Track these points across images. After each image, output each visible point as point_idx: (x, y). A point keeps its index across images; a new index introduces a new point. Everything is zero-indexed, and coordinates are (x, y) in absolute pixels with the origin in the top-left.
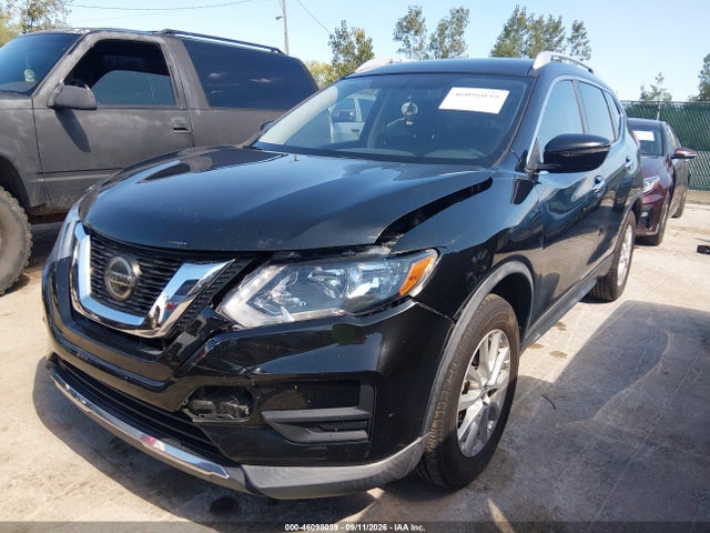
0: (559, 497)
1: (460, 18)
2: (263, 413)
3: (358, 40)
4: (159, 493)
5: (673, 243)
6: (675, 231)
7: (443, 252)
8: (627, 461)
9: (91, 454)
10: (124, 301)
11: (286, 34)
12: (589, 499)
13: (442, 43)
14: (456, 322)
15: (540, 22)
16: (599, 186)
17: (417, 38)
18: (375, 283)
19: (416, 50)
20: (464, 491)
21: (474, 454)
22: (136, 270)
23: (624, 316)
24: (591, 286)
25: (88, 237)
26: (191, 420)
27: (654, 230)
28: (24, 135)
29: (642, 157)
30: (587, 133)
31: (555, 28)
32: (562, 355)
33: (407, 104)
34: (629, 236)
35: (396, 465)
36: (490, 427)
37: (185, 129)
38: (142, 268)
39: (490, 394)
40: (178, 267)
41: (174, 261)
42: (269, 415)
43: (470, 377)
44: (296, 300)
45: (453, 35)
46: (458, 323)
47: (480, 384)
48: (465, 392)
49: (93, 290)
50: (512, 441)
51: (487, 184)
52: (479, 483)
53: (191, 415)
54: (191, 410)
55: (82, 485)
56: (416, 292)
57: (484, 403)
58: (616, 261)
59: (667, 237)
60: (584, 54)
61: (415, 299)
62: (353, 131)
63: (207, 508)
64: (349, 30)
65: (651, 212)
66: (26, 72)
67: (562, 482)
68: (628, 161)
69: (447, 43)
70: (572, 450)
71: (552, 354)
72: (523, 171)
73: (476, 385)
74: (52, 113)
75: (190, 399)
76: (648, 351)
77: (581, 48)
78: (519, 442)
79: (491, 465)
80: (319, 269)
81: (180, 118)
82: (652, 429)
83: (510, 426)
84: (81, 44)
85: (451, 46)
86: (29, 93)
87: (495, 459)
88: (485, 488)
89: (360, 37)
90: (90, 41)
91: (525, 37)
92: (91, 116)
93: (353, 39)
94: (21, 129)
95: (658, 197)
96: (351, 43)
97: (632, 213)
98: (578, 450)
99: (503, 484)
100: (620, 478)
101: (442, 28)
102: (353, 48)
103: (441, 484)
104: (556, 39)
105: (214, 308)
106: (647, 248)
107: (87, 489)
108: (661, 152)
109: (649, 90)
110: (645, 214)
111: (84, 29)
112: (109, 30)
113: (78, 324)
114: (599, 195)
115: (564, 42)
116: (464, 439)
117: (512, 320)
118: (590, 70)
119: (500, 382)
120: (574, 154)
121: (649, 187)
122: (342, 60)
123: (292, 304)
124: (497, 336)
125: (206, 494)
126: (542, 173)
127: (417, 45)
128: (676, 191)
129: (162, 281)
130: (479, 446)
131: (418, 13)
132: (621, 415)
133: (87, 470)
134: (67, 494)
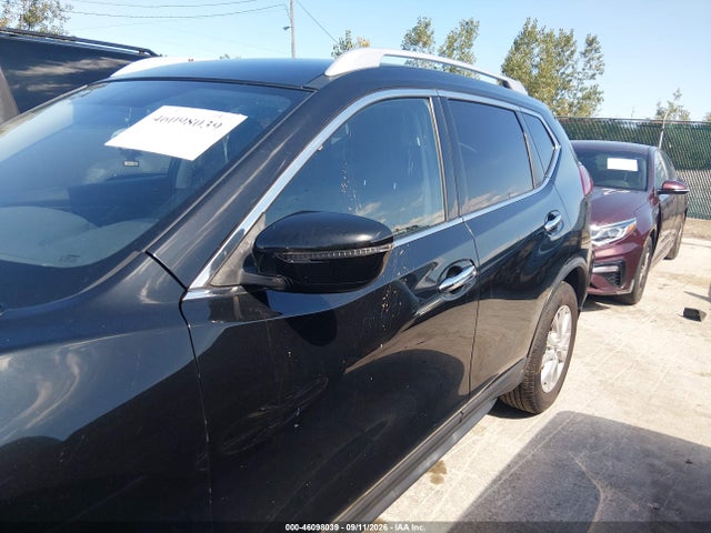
1: (469, 29)
11: (293, 44)
15: (550, 35)
17: (426, 50)
27: (627, 288)
31: (567, 41)
45: (461, 48)
60: (598, 68)
64: (354, 41)
68: (551, 217)
77: (594, 63)
91: (536, 51)
95: (632, 246)
101: (451, 40)
104: (568, 53)
108: (644, 186)
109: (665, 106)
115: (577, 55)
121: (621, 234)
131: (427, 25)
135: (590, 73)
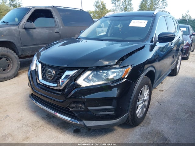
0: (163, 128)
2: (88, 108)
3: (102, 4)
4: (60, 128)
5: (192, 59)
6: (192, 56)
7: (133, 66)
8: (180, 118)
9: (42, 118)
10: (51, 80)
12: (170, 128)
13: (125, 4)
14: (136, 84)
16: (172, 45)
17: (118, 2)
18: (115, 75)
19: (118, 6)
20: (138, 126)
21: (140, 117)
22: (54, 72)
23: (179, 80)
24: (170, 72)
25: (40, 64)
26: (70, 109)
27: (187, 55)
28: (17, 36)
29: (183, 36)
30: (169, 32)
32: (162, 91)
33: (120, 25)
34: (180, 58)
35: (121, 120)
36: (144, 110)
37: (58, 32)
38: (55, 72)
39: (144, 102)
40: (65, 72)
41: (64, 70)
42: (89, 108)
43: (139, 98)
44: (95, 79)
46: (137, 84)
47: (142, 99)
48: (138, 101)
49: (42, 78)
50: (150, 114)
51: (143, 47)
52: (142, 124)
53: (70, 108)
54: (70, 107)
55: (41, 126)
56: (126, 76)
57: (143, 104)
58: (176, 65)
59: (190, 57)
61: (126, 78)
62: (102, 30)
63: (73, 131)
64: (99, 1)
65: (186, 51)
66: (16, 19)
67: (163, 123)
68: (180, 37)
69: (127, 3)
70: (166, 116)
71: (159, 90)
72: (152, 43)
73: (141, 100)
74: (24, 30)
75: (69, 104)
76: (186, 89)
77: (165, 4)
78: (152, 114)
79: (145, 120)
80: (101, 71)
81: (57, 30)
82: (187, 110)
83: (149, 110)
84: (30, 11)
85: (128, 5)
86: (17, 25)
87: (146, 119)
88: (143, 126)
89: (102, 3)
90: (33, 10)
92: (34, 30)
93: (100, 4)
94: (16, 34)
95: (188, 46)
96: (100, 5)
97: (181, 52)
98: (167, 116)
99: (148, 125)
100: (179, 123)
102: (100, 6)
103: (132, 125)
104: (157, 1)
105: (75, 82)
106: (185, 60)
107: (42, 127)
108: (188, 34)
109: (184, 15)
110: (184, 51)
111: (31, 7)
112: (37, 7)
113: (39, 86)
114: (172, 48)
115: (160, 2)
116: (138, 113)
117: (150, 82)
118: (169, 13)
119: (147, 98)
120: (166, 38)
121: (185, 44)
122: (97, 9)
123: (94, 80)
124: (146, 87)
125: (72, 128)
126: (157, 43)
127: (118, 5)
128: (193, 44)
129: (61, 75)
130: (142, 115)
132: (179, 106)
133: (41, 122)
134: (37, 129)
135: (164, 7)
